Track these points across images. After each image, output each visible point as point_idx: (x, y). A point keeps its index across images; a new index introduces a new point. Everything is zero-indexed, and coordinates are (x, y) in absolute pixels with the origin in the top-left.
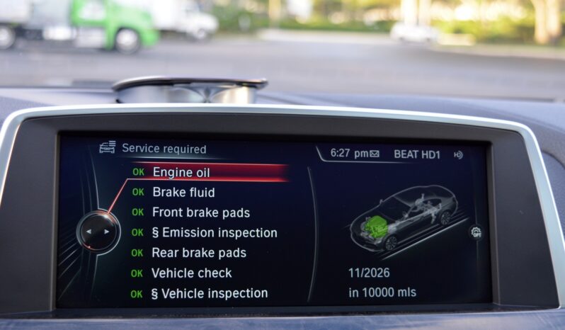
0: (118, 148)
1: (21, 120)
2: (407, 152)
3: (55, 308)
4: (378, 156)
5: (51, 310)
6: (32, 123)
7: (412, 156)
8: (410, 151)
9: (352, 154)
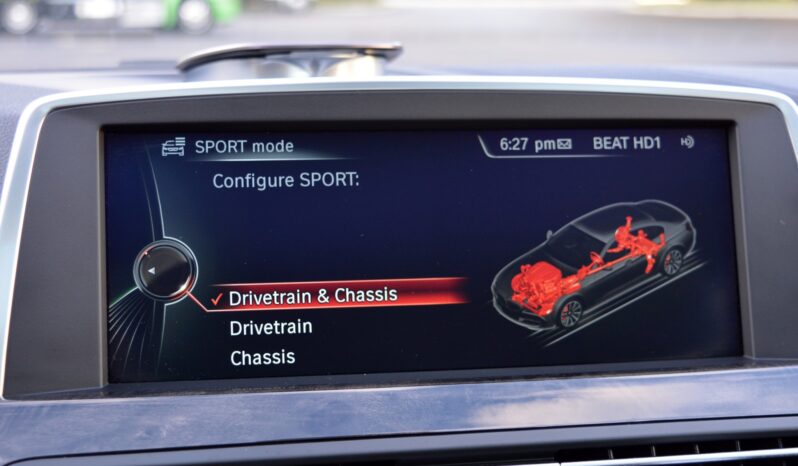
0: (190, 148)
1: (46, 110)
2: (612, 141)
3: (107, 384)
4: (570, 147)
5: (101, 386)
6: (63, 115)
7: (619, 145)
8: (616, 139)
9: (531, 146)
